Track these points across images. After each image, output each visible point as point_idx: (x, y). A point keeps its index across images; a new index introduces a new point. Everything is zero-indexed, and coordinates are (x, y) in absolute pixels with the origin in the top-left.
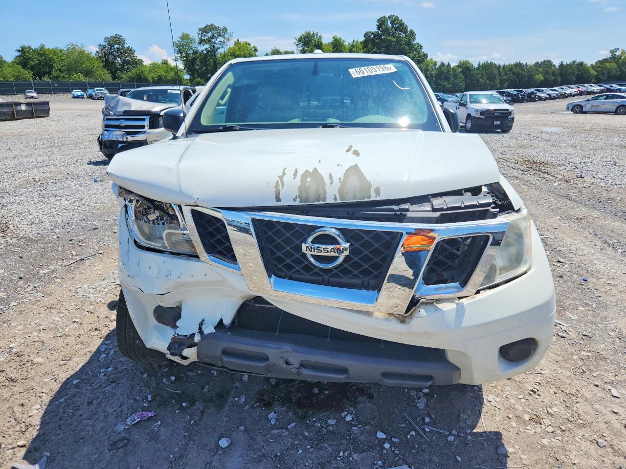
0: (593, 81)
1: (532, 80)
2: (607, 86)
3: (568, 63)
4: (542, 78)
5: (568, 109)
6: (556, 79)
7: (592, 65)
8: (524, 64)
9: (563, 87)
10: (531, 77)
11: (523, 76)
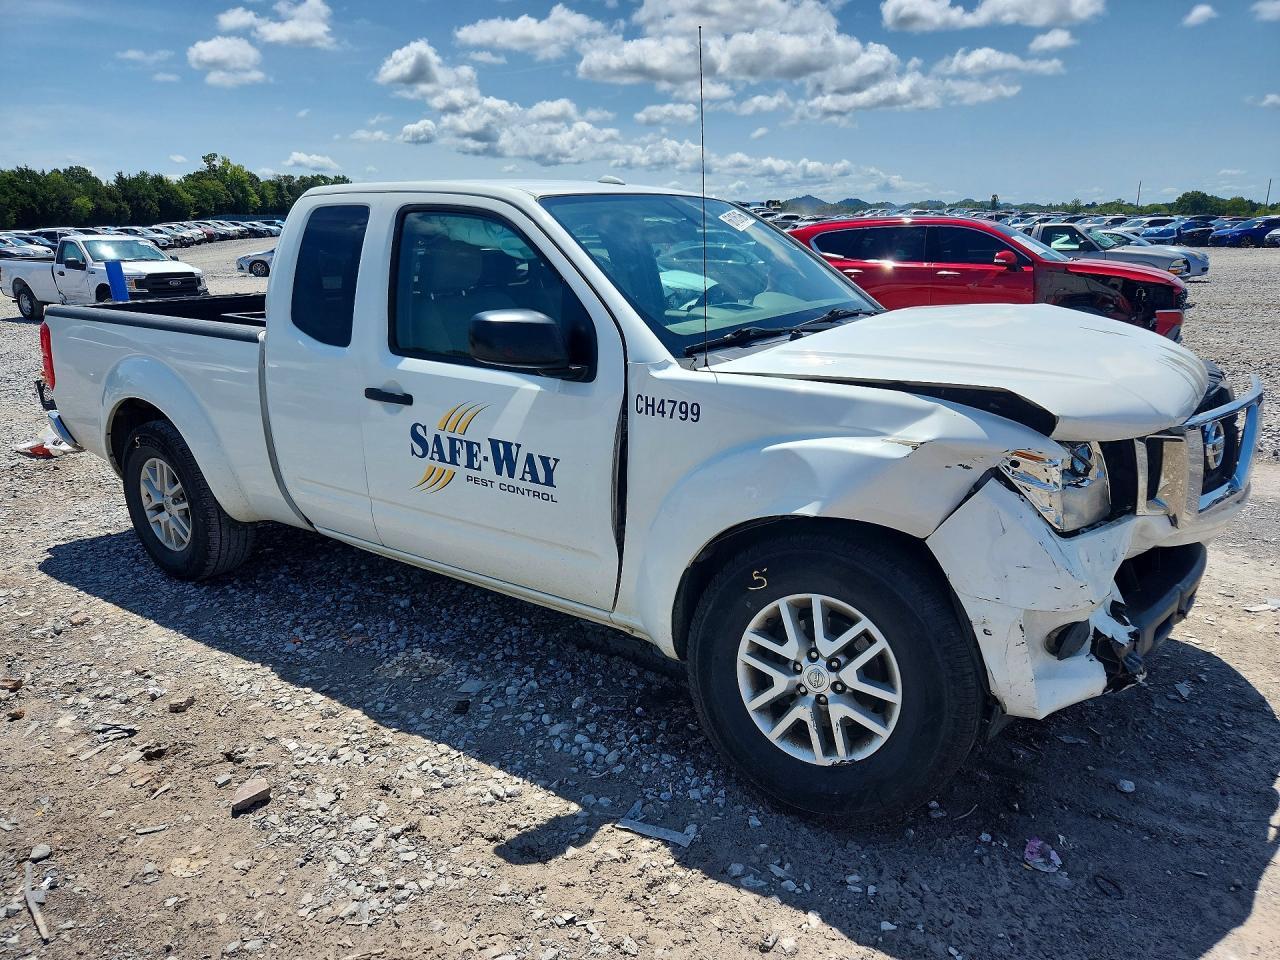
0: (193, 213)
1: (71, 208)
2: (247, 224)
3: (133, 176)
4: (90, 205)
5: (241, 268)
6: (120, 207)
7: (180, 183)
8: (39, 173)
9: (173, 226)
10: (64, 201)
11: (47, 200)
